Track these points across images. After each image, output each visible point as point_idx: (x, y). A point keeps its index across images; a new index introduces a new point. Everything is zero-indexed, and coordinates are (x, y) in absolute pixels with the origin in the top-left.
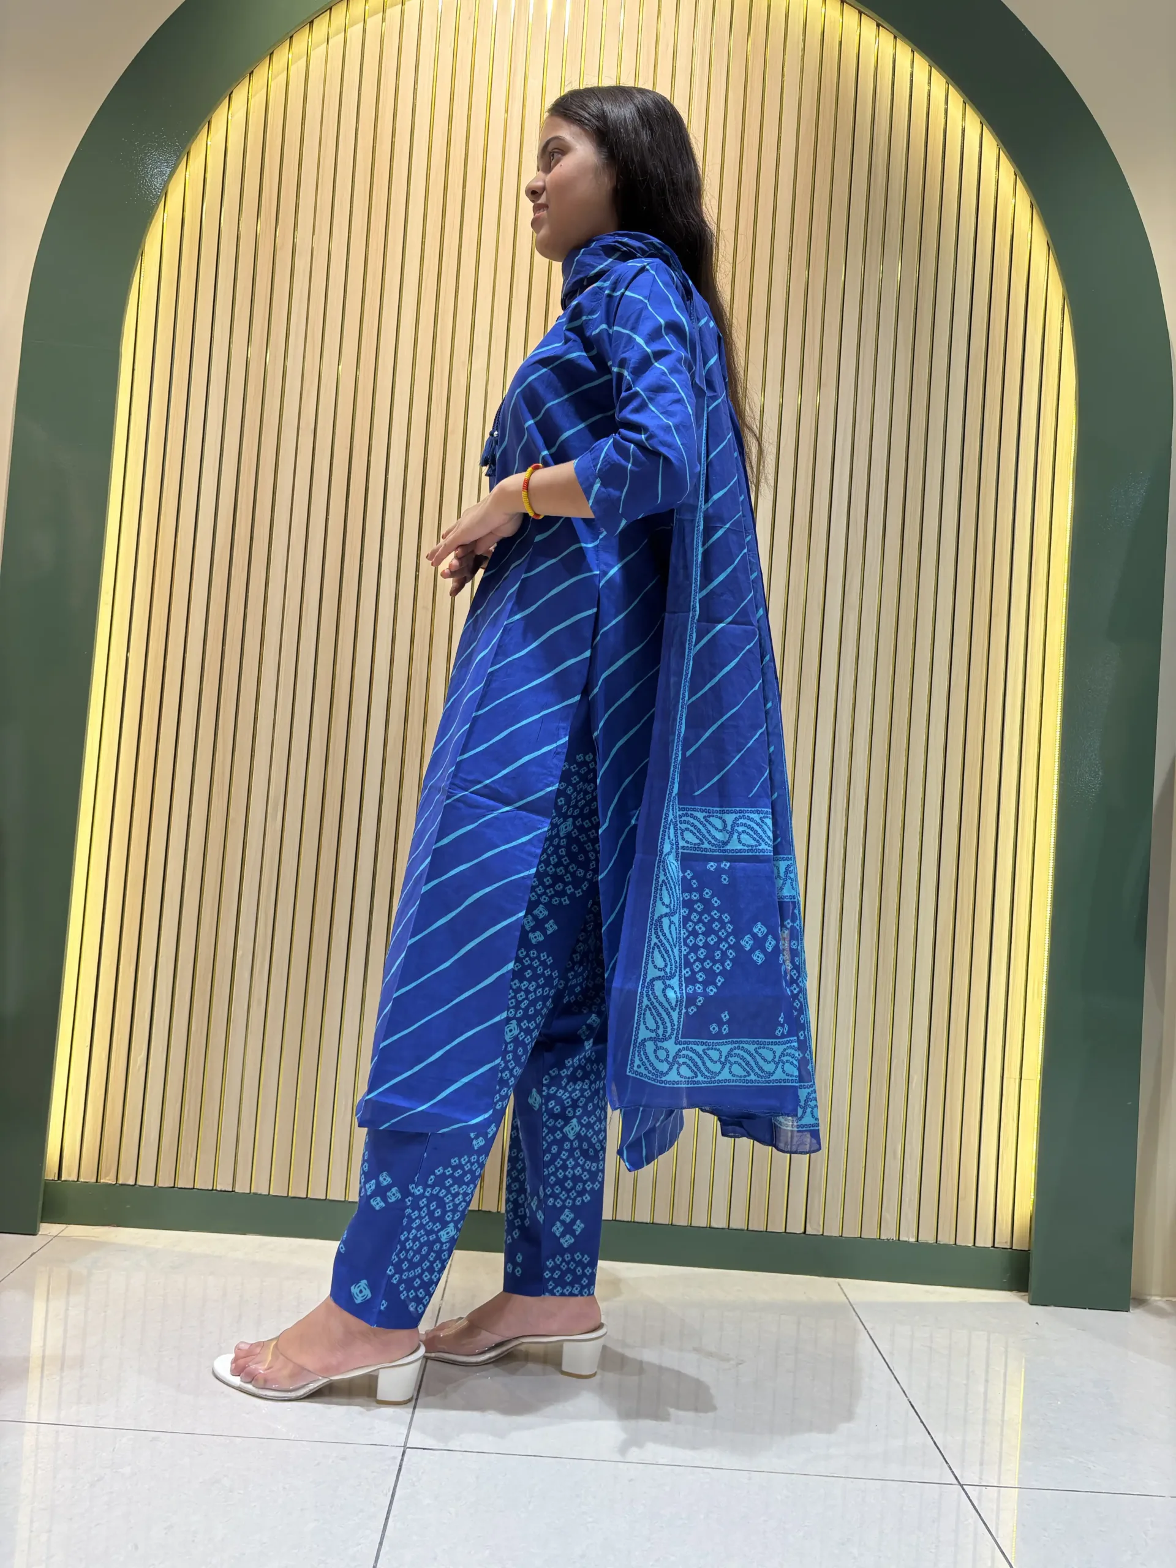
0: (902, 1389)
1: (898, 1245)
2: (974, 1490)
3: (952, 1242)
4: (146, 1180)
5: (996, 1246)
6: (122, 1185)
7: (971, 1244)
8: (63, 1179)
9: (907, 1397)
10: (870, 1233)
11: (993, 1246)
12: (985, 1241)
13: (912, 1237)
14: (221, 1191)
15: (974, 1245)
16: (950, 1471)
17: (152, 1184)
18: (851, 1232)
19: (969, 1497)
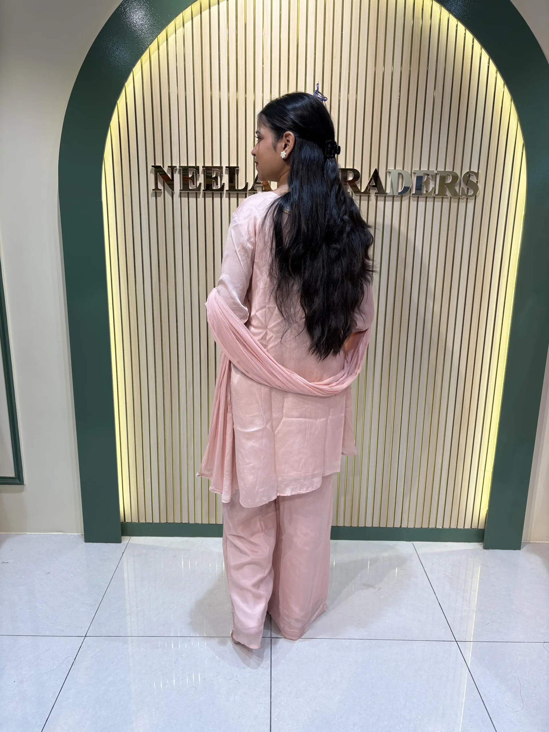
1: (436, 529)
3: (455, 527)
4: (157, 521)
5: (471, 528)
6: (148, 523)
7: (462, 528)
8: (126, 522)
9: (438, 601)
10: (425, 526)
12: (467, 526)
13: (441, 527)
14: (184, 523)
15: (464, 528)
16: (452, 635)
17: (159, 522)
18: (418, 526)
19: (459, 647)
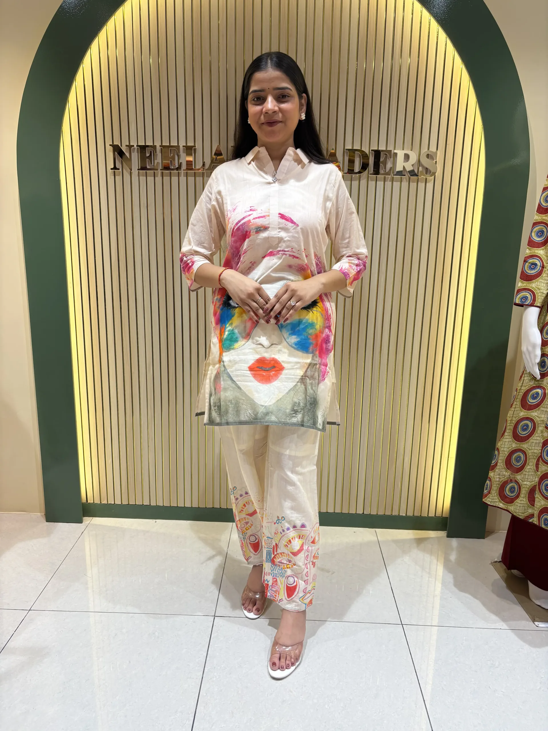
0: (390, 581)
1: (399, 517)
2: (406, 627)
3: (419, 515)
4: (118, 502)
5: (436, 516)
6: (109, 504)
7: (426, 516)
8: (88, 502)
9: (391, 585)
10: (388, 513)
11: (435, 516)
12: (432, 514)
13: (404, 514)
14: (145, 505)
15: (428, 516)
16: (399, 618)
17: (120, 503)
18: (381, 513)
19: (404, 630)
